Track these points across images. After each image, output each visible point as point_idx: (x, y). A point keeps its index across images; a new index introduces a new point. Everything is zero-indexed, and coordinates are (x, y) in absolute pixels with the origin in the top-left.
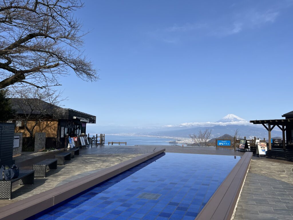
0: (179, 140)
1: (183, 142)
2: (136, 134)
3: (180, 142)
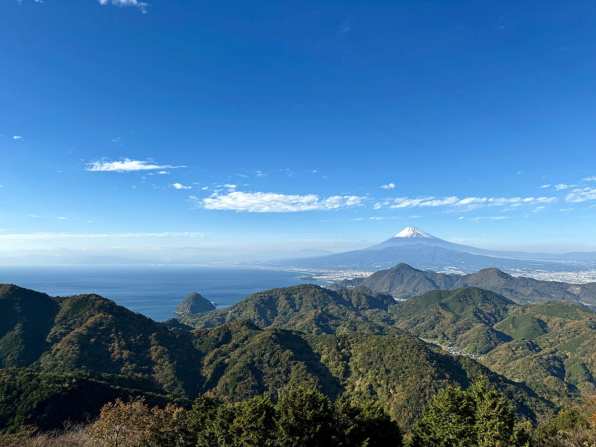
0: (318, 275)
2: (239, 265)
3: (321, 277)
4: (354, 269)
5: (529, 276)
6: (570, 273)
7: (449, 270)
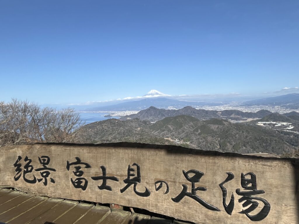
0: (113, 114)
1: (116, 115)
3: (114, 115)
4: (129, 110)
5: (201, 108)
6: (217, 107)
7: (170, 108)
